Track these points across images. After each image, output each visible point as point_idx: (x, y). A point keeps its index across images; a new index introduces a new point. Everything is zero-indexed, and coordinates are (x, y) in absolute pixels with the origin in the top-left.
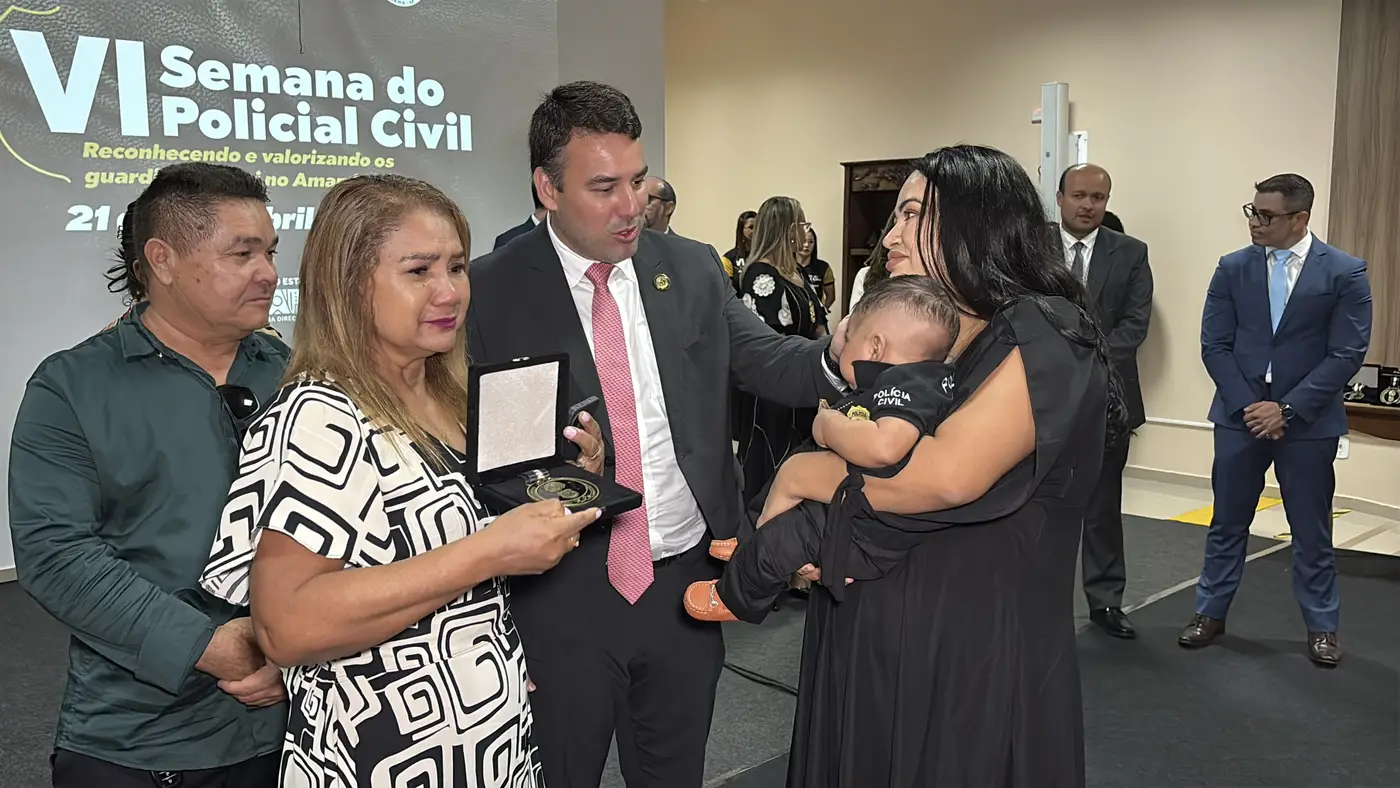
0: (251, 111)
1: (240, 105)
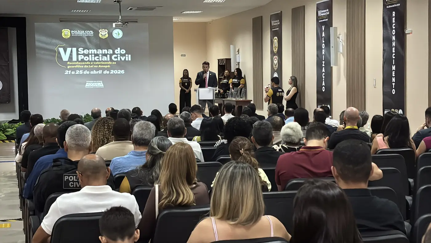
0: (92, 56)
1: (90, 56)
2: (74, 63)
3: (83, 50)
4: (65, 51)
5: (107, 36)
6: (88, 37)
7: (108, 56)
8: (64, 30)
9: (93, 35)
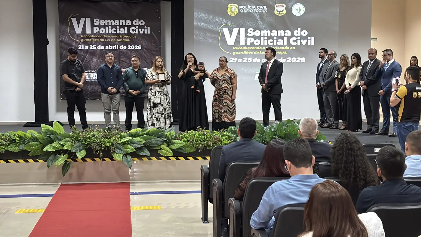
0: (264, 39)
2: (241, 48)
3: (254, 31)
4: (231, 32)
5: (284, 12)
6: (261, 15)
7: (285, 39)
8: (230, 5)
9: (266, 12)
